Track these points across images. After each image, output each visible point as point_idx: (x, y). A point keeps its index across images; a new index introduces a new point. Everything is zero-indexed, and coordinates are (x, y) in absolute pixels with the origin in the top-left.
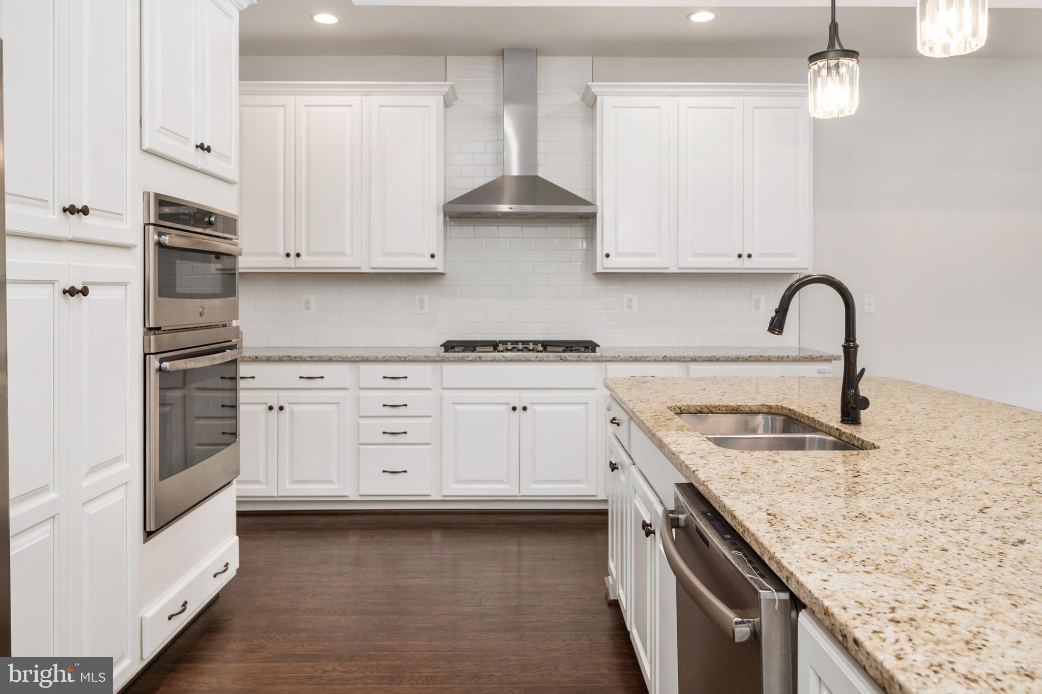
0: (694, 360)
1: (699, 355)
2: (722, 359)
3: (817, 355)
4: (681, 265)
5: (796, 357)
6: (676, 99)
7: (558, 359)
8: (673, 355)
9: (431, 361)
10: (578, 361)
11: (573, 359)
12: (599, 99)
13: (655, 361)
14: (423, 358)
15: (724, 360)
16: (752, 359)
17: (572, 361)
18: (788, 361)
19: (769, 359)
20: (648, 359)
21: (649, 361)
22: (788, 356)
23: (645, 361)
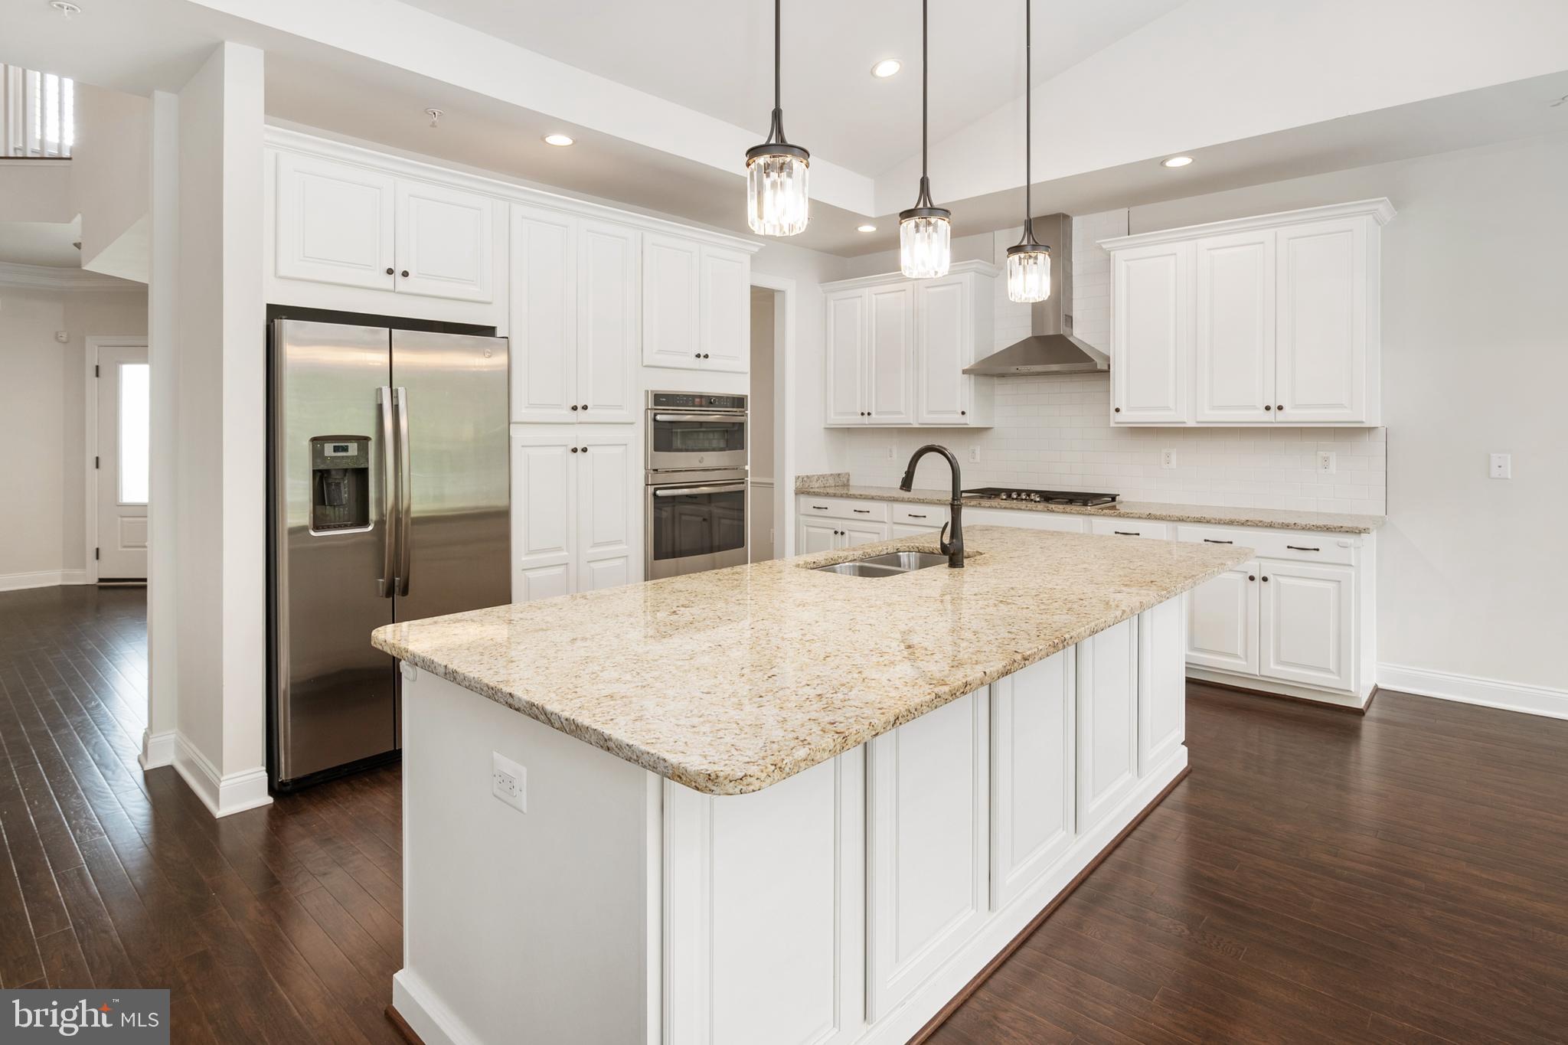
0: (1181, 520)
1: (1187, 516)
2: (1213, 521)
3: (1335, 525)
4: (1199, 419)
5: (1306, 525)
6: (1195, 241)
7: (1046, 509)
8: (1158, 514)
9: (942, 504)
10: (1064, 512)
11: (1058, 510)
12: (1112, 253)
13: (1139, 518)
14: (937, 502)
15: (1216, 523)
16: (1249, 523)
17: (1058, 512)
18: (1296, 529)
19: (1270, 526)
20: (1132, 515)
21: (1133, 517)
22: (1295, 524)
23: (1128, 517)
